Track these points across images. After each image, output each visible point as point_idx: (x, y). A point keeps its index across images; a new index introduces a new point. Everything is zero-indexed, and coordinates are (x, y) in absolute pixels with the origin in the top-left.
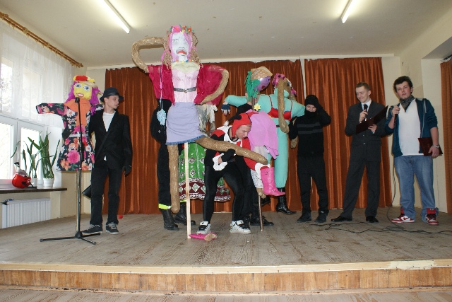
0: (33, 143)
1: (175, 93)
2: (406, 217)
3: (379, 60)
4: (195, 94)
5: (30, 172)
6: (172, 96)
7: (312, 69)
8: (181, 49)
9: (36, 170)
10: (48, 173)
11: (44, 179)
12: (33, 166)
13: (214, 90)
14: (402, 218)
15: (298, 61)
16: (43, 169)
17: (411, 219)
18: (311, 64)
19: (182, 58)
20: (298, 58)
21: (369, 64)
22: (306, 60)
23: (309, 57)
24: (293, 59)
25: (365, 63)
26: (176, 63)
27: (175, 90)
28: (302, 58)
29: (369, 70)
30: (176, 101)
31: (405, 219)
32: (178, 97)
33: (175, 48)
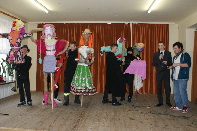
0: (4, 60)
1: (47, 51)
2: (176, 107)
3: (168, 25)
4: (55, 52)
5: (3, 74)
6: (45, 52)
7: (135, 28)
8: (49, 34)
9: (5, 73)
10: (11, 74)
11: (9, 77)
12: (4, 72)
13: (63, 49)
14: (175, 108)
15: (129, 24)
16: (9, 72)
17: (179, 109)
18: (135, 26)
19: (49, 38)
20: (129, 23)
21: (162, 27)
22: (133, 24)
23: (134, 22)
24: (127, 23)
25: (161, 26)
26: (47, 40)
27: (47, 50)
28: (131, 23)
29: (163, 30)
30: (47, 54)
31: (176, 108)
32: (48, 53)
33: (46, 33)
